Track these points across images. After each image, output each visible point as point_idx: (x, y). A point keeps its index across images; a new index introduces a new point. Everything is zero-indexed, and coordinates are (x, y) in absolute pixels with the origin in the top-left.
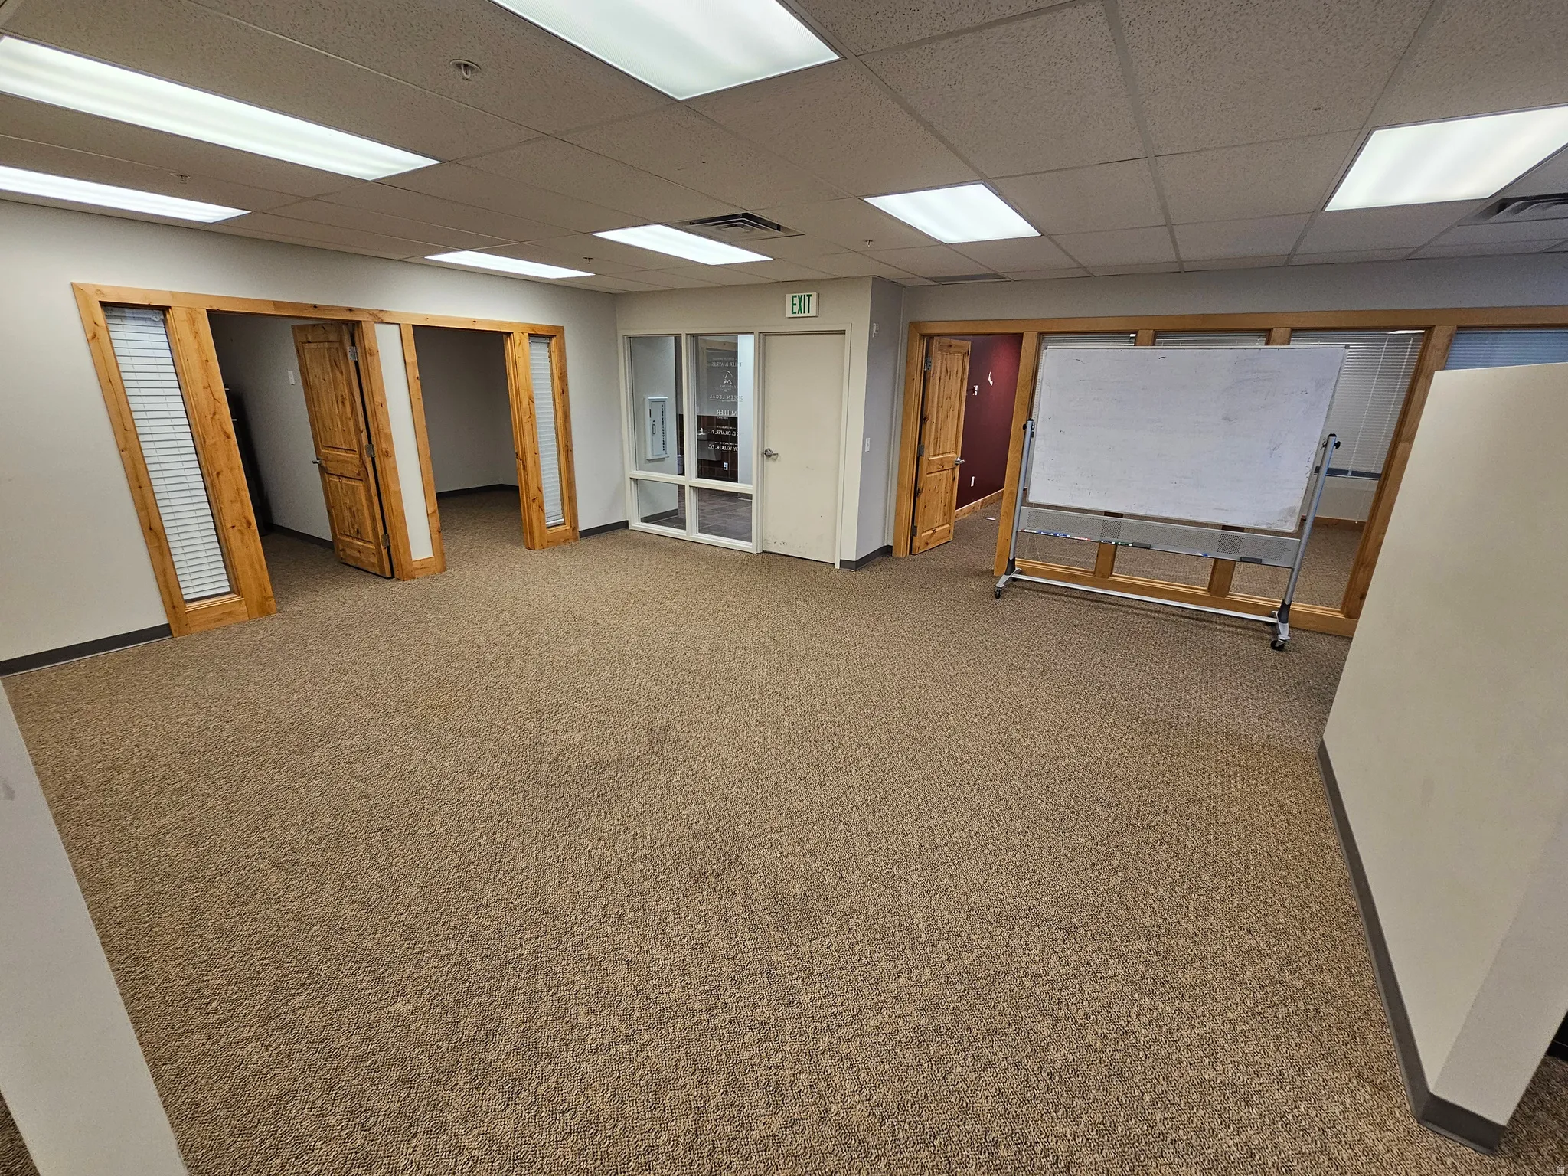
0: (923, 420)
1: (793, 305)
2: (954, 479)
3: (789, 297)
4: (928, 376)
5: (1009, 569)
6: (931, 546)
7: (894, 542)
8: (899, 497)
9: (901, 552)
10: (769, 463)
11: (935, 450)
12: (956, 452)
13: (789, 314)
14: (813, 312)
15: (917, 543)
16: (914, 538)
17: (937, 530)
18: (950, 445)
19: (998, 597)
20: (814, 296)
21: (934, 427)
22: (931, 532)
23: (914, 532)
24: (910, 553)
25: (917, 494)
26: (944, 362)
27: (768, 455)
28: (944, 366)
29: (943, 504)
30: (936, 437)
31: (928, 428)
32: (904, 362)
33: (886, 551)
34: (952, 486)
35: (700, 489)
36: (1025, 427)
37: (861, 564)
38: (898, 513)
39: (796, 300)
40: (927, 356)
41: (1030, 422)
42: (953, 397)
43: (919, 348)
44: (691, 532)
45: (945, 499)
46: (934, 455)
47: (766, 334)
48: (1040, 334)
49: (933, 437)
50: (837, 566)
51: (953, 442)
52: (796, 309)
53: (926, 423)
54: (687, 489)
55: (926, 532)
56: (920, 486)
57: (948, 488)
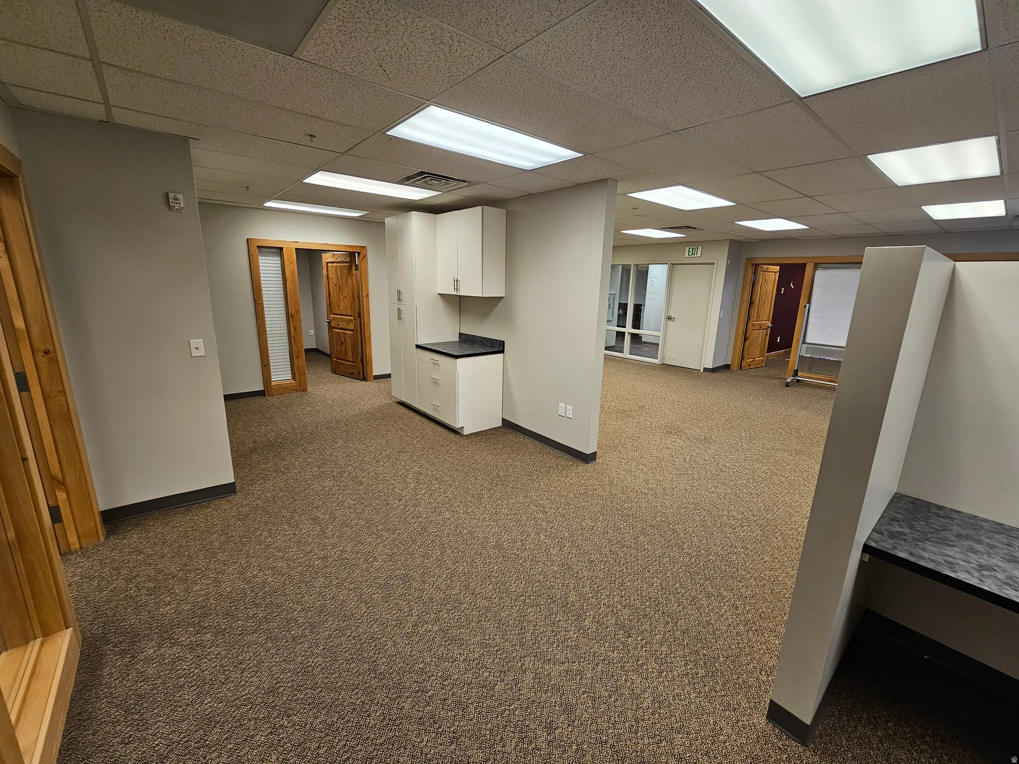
0: (751, 303)
1: (689, 252)
2: (767, 334)
3: (687, 249)
4: (755, 283)
5: (795, 374)
6: (752, 367)
7: (731, 363)
8: (736, 340)
9: (735, 367)
10: (670, 322)
11: (757, 318)
12: (768, 320)
13: (687, 255)
14: (699, 255)
15: (744, 364)
16: (743, 361)
17: (756, 359)
18: (765, 317)
19: (787, 386)
20: (700, 249)
21: (757, 307)
22: (752, 360)
23: (743, 358)
24: (740, 369)
25: (746, 339)
26: (764, 276)
27: (670, 318)
28: (764, 278)
29: (760, 346)
30: (758, 312)
31: (754, 308)
32: (742, 276)
33: (727, 367)
34: (765, 338)
35: (632, 334)
36: (805, 306)
37: (714, 370)
38: (734, 348)
39: (691, 250)
40: (755, 273)
41: (808, 304)
42: (768, 293)
43: (750, 270)
44: (626, 354)
45: (761, 344)
46: (756, 321)
47: (673, 264)
48: (816, 263)
49: (756, 312)
50: (702, 371)
51: (767, 316)
52: (690, 253)
53: (752, 305)
54: (626, 334)
55: (749, 359)
56: (747, 336)
57: (763, 339)
